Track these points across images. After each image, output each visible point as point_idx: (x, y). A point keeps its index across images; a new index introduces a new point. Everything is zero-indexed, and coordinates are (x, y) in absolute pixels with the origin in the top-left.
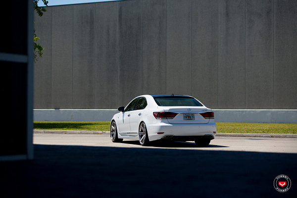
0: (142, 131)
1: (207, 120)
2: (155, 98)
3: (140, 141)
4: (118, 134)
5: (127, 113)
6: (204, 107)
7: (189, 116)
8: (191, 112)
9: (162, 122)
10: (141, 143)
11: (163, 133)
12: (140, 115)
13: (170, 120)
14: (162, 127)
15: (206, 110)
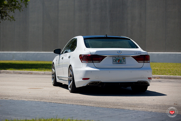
0: (71, 76)
1: (141, 64)
2: (84, 39)
3: (69, 86)
4: (57, 77)
5: (62, 56)
6: (139, 49)
7: (119, 60)
8: (122, 54)
9: (87, 66)
10: (69, 89)
11: (88, 79)
12: (69, 57)
13: (96, 64)
14: (87, 72)
15: (140, 52)
